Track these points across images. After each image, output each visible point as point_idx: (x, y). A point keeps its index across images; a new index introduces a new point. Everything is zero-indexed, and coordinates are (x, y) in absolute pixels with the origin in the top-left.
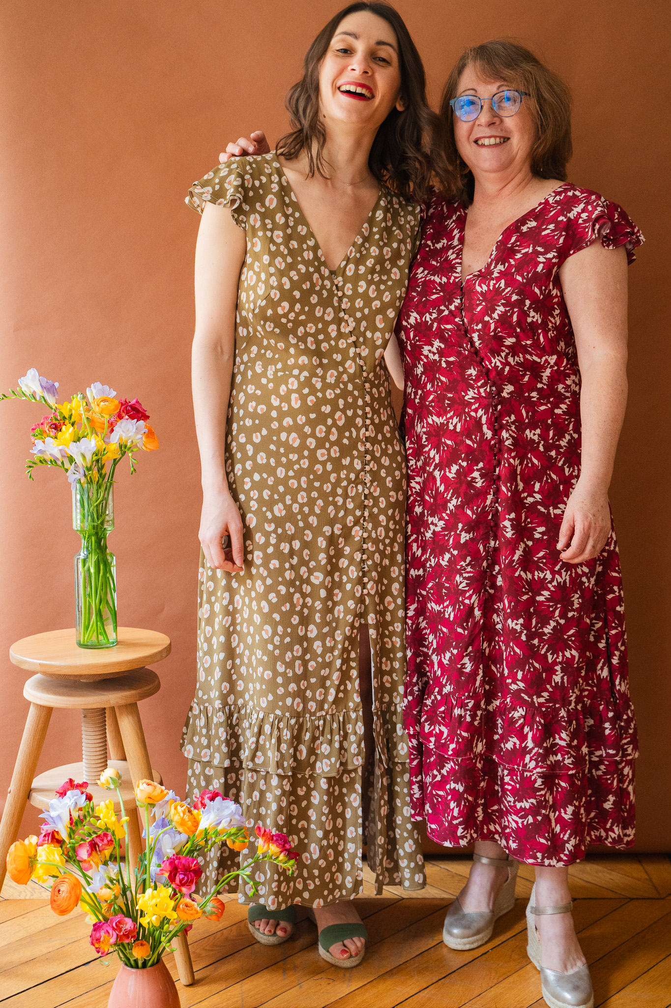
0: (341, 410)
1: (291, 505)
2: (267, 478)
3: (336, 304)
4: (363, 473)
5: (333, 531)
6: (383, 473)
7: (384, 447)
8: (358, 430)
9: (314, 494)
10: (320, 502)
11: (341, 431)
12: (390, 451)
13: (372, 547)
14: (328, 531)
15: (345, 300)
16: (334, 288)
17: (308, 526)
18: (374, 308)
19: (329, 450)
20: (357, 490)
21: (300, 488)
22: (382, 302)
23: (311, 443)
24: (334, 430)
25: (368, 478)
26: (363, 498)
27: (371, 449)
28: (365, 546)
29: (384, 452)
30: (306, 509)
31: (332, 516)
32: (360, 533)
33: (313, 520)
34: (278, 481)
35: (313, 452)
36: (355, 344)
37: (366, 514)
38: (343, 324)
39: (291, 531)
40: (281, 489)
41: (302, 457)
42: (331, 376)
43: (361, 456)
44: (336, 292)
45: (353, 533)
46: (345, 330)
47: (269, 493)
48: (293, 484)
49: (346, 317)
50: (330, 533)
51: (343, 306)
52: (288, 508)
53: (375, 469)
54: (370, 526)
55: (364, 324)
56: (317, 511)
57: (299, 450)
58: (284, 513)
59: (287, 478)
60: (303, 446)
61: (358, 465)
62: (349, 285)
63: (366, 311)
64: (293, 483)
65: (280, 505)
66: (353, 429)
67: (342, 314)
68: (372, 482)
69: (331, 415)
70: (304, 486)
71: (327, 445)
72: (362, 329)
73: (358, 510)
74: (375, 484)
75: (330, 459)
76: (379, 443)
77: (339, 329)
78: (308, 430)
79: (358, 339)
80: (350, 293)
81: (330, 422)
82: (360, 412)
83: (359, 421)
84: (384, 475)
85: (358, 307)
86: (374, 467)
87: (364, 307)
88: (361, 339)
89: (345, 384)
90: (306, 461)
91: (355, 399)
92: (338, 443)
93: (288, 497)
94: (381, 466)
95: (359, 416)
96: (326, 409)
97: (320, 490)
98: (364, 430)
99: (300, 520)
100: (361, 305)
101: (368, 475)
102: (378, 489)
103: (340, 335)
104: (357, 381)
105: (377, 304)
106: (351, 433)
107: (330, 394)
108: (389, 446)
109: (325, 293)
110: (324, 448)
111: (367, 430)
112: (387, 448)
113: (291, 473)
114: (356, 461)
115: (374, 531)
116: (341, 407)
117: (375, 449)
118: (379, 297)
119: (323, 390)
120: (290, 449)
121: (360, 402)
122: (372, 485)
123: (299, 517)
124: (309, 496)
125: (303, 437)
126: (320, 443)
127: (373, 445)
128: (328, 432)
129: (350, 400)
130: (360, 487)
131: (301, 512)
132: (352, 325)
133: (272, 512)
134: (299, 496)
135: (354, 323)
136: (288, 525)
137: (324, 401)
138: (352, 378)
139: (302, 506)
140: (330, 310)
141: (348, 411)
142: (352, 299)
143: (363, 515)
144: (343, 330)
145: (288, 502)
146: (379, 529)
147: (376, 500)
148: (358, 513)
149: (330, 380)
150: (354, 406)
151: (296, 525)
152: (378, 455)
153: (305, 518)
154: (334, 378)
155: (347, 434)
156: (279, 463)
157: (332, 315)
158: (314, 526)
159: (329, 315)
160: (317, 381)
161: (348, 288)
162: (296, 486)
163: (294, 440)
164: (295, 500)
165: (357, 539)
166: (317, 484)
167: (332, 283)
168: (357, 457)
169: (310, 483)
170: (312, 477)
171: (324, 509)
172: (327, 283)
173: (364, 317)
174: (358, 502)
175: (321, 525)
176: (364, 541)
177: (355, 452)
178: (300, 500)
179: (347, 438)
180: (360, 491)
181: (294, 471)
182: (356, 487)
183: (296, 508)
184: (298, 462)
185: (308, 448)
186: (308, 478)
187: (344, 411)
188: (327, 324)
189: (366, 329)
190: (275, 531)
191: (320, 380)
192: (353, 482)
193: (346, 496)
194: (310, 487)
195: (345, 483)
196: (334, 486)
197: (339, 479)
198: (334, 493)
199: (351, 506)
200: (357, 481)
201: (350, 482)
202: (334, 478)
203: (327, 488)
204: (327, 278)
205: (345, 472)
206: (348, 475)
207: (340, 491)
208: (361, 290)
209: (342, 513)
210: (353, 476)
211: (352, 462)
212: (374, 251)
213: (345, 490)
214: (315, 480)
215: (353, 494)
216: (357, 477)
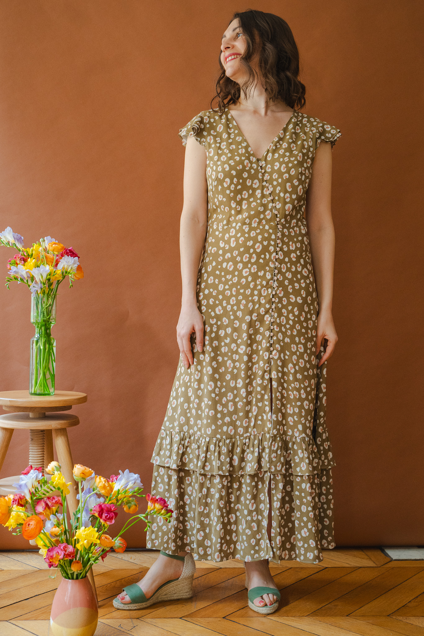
0: (259, 242)
1: (226, 307)
2: (213, 292)
3: (260, 177)
4: (271, 281)
6: (286, 283)
7: (289, 266)
8: (270, 254)
9: (240, 297)
10: (244, 302)
11: (259, 255)
12: (293, 269)
13: (277, 329)
14: (248, 319)
15: (266, 175)
16: (259, 168)
17: (236, 318)
18: (285, 178)
19: (250, 269)
20: (268, 291)
21: (232, 295)
22: (290, 175)
23: (240, 266)
24: (254, 256)
25: (275, 285)
26: (271, 297)
27: (279, 266)
28: (272, 327)
29: (288, 269)
30: (235, 308)
31: (251, 309)
32: (269, 319)
33: (239, 314)
34: (219, 293)
35: (240, 272)
36: (273, 201)
37: (273, 307)
38: (265, 189)
39: (226, 322)
40: (220, 297)
41: (234, 276)
42: (255, 223)
43: (271, 271)
44: (260, 170)
45: (265, 319)
46: (266, 192)
47: (213, 300)
48: (227, 293)
49: (267, 185)
50: (250, 320)
51: (265, 179)
52: (224, 308)
53: (281, 279)
54: (276, 315)
55: (279, 188)
56: (242, 307)
57: (233, 272)
58: (222, 312)
59: (224, 290)
60: (235, 269)
61: (269, 276)
62: (269, 166)
63: (280, 180)
65: (220, 307)
66: (267, 254)
67: (264, 183)
68: (278, 287)
69: (253, 246)
70: (234, 293)
71: (249, 265)
72: (277, 192)
73: (267, 305)
74: (281, 289)
75: (251, 274)
76: (286, 263)
77: (262, 192)
78: (238, 259)
79: (274, 198)
80: (270, 170)
81: (252, 251)
82: (273, 243)
83: (272, 249)
85: (274, 178)
86: (280, 278)
87: (278, 178)
88: (277, 198)
89: (264, 226)
90: (236, 278)
91: (270, 235)
92: (257, 263)
93: (225, 302)
94: (285, 278)
95: (272, 245)
96: (250, 243)
97: (244, 295)
98: (274, 254)
99: (232, 315)
100: (276, 177)
101: (276, 283)
102: (282, 292)
103: (263, 196)
104: (272, 223)
105: (286, 175)
106: (265, 256)
107: (253, 234)
108: (293, 266)
109: (253, 171)
110: (247, 267)
111: (277, 254)
112: (291, 268)
113: (227, 287)
114: (268, 273)
115: (278, 319)
116: (260, 240)
117: (282, 267)
118: (288, 172)
119: (249, 232)
120: (227, 272)
121: (273, 237)
122: (278, 289)
123: (231, 313)
124: (237, 299)
125: (236, 263)
126: (245, 265)
127: (281, 264)
128: (250, 257)
129: (266, 235)
130: (270, 290)
131: (232, 310)
132: (271, 189)
133: (215, 312)
134: (231, 300)
135: (272, 188)
136: (224, 319)
137: (249, 238)
138: (268, 221)
139: (232, 306)
140: (256, 181)
141: (264, 242)
142: (271, 174)
143: (270, 308)
144: (265, 193)
145: (225, 305)
146: (282, 318)
147: (280, 299)
148: (268, 306)
149: (254, 225)
150: (268, 239)
151: (229, 318)
152: (284, 271)
153: (235, 313)
154: (257, 223)
155: (263, 257)
156: (220, 282)
157: (258, 184)
158: (240, 317)
159: (255, 184)
160: (246, 227)
161: (269, 167)
162: (229, 294)
163: (230, 267)
164: (228, 303)
165: (267, 322)
166: (242, 291)
167: (258, 165)
168: (268, 271)
169: (238, 291)
170: (239, 287)
171: (246, 306)
172: (255, 166)
173: (279, 184)
174: (268, 299)
175: (244, 316)
176: (272, 324)
177: (267, 268)
178: (231, 303)
179: (262, 259)
180: (269, 293)
181: (229, 285)
182: (267, 290)
183: (229, 308)
184: (231, 279)
185: (238, 270)
186: (237, 288)
187: (261, 243)
188: (254, 190)
189: (280, 192)
190: (216, 324)
191: (248, 226)
192: (265, 287)
193: (260, 295)
194: (238, 293)
195: (259, 287)
196: (253, 290)
197: (256, 286)
198: (252, 295)
199: (263, 302)
200: (268, 286)
201: (262, 286)
202: (253, 285)
203: (248, 292)
204: (255, 163)
205: (260, 280)
206: (261, 282)
207: (256, 292)
208: (276, 168)
209: (257, 306)
210: (264, 283)
211: (265, 274)
212: (285, 145)
213: (260, 291)
214: (241, 289)
215: (265, 294)
216: (268, 283)
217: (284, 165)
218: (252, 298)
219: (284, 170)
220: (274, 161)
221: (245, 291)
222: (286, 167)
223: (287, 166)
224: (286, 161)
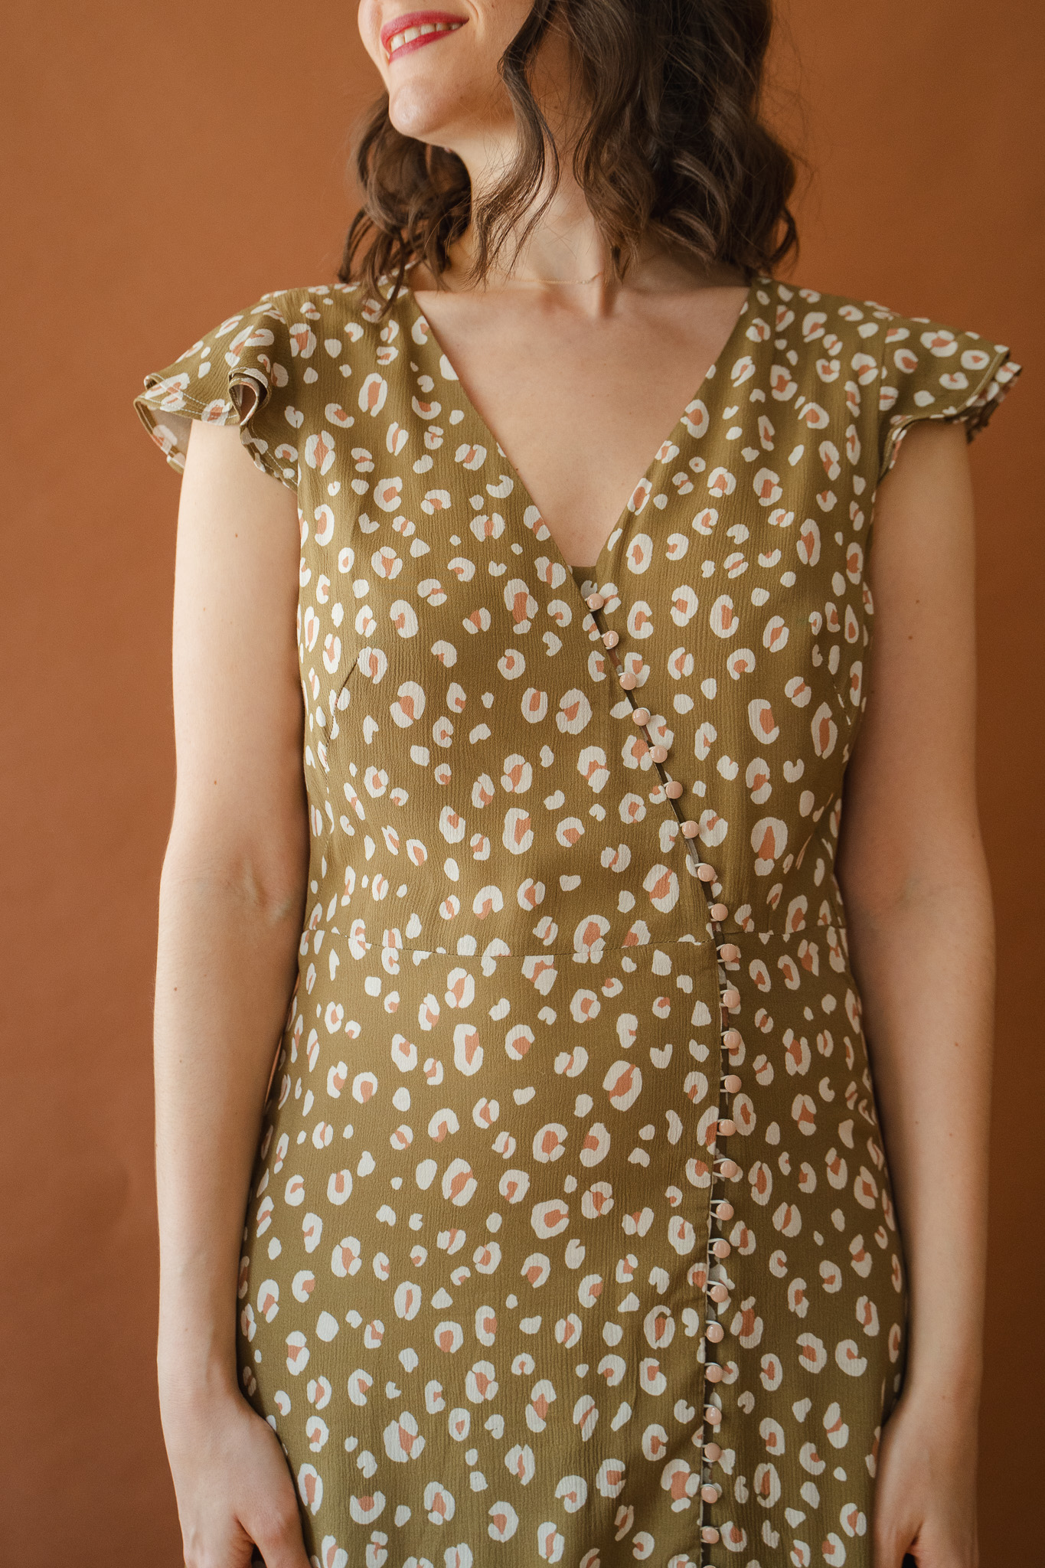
0: (626, 1055)
1: (443, 1416)
2: (362, 1327)
3: (598, 676)
4: (699, 1267)
5: (592, 1491)
6: (777, 1265)
7: (785, 1169)
8: (690, 1115)
9: (524, 1363)
10: (545, 1391)
11: (624, 1129)
12: (808, 1186)
13: (737, 1539)
14: (573, 1496)
15: (631, 658)
16: (588, 622)
17: (503, 1485)
18: (736, 676)
19: (574, 1201)
20: (680, 1326)
21: (472, 1350)
22: (760, 652)
23: (513, 1186)
24: (598, 1131)
25: (722, 1283)
26: (701, 1357)
27: (736, 1179)
28: (709, 1534)
29: (786, 1190)
30: (496, 1425)
31: (586, 1434)
32: (692, 1484)
33: (521, 1461)
34: (400, 1334)
35: (518, 1216)
36: (679, 808)
37: (713, 1414)
38: (631, 741)
39: (442, 1511)
40: (409, 1359)
41: (479, 1237)
42: (589, 939)
43: (697, 1208)
44: (595, 636)
45: (666, 1483)
46: (637, 759)
47: (369, 1381)
48: (448, 1336)
49: (639, 716)
50: (581, 1500)
51: (625, 680)
52: (434, 1428)
53: (751, 1248)
54: (728, 1460)
55: (706, 733)
56: (536, 1423)
57: (471, 1219)
58: (418, 1446)
59: (429, 1316)
60: (488, 1199)
61: (682, 1238)
62: (641, 607)
63: (709, 688)
64: (450, 1334)
65: (408, 1422)
66: (672, 1116)
67: (622, 709)
68: (736, 1297)
69: (591, 1080)
70: (486, 1338)
71: (570, 1184)
72: (701, 752)
73: (681, 1404)
74: (748, 1304)
75: (579, 1227)
76: (770, 1155)
77: (614, 761)
78: (505, 1144)
79: (686, 790)
80: (646, 631)
81: (584, 1105)
82: (699, 1052)
83: (697, 1084)
84: (778, 1271)
85: (675, 674)
86: (744, 1242)
87: (699, 675)
88: (699, 789)
89: (644, 960)
90: (495, 1250)
91: (683, 1005)
92: (614, 1169)
93: (433, 1387)
94: (770, 1239)
95: (697, 1066)
96: (573, 1063)
97: (542, 1345)
98: (712, 1114)
99: (476, 1468)
100: (689, 668)
101: (722, 1272)
102: (759, 1324)
103: (622, 781)
104: (688, 938)
105: (744, 657)
106: (662, 1127)
107: (584, 1006)
108: (806, 1168)
109: (554, 643)
110: (559, 1193)
111: (726, 1113)
112: (796, 1176)
113: (442, 1300)
114: (676, 1222)
115: (741, 1480)
116: (627, 1041)
117: (753, 1178)
118: (750, 635)
119: (560, 998)
120: (442, 1215)
121: (701, 1015)
122: (735, 1307)
123: (472, 1457)
124: (503, 1375)
125: (489, 1169)
126: (545, 1184)
127: (745, 1166)
128: (578, 1138)
129: (661, 1010)
130: (690, 1318)
131: (478, 1436)
132: (664, 740)
133: (378, 1450)
134: (470, 1380)
135: (669, 735)
136: (433, 1489)
137: (564, 1035)
138: (665, 930)
139: (479, 1413)
140: (574, 696)
141: (654, 1053)
142: (654, 653)
143: (700, 1420)
144: (630, 762)
145: (434, 1406)
146: (761, 1469)
147: (749, 1363)
148: (683, 1413)
149: (588, 952)
150: (677, 1031)
151: (460, 1489)
152: (761, 1199)
153: (493, 1454)
154: (600, 943)
155: (647, 1133)
156: (401, 1269)
157: (585, 715)
158: (525, 1481)
159: (571, 713)
160: (540, 968)
161: (640, 614)
162: (457, 1342)
163: (458, 1184)
164: (454, 1396)
165: (680, 1505)
166: (530, 1325)
167: (580, 608)
168: (680, 1211)
169: (506, 1324)
170: (512, 1302)
171: (558, 1414)
172: (561, 610)
173: (705, 710)
174: (683, 1371)
176: (708, 1514)
177: (674, 1193)
178: (473, 1395)
179: (645, 1145)
180: (691, 1331)
181: (451, 1289)
182: (677, 1314)
183: (460, 1426)
184: (465, 1257)
185: (502, 1206)
186: (500, 1308)
187: (637, 1056)
189: (716, 751)
191: (549, 960)
192: (664, 1300)
193: (635, 1348)
194: (510, 1340)
195: (630, 1304)
196: (594, 1321)
197: (609, 1294)
198: (593, 1348)
199: (656, 1385)
200: (679, 1296)
201: (650, 1298)
202: (592, 1291)
203: (569, 1331)
204: (561, 593)
205: (633, 1261)
206: (641, 1274)
207: (613, 1334)
208: (681, 619)
209: (623, 1414)
210: (659, 1278)
211: (659, 1228)
212: (721, 483)
213: (634, 1326)
214: (523, 1311)
215: (665, 1341)
216: (678, 1279)
217: (725, 601)
218: (593, 1368)
219: (726, 625)
220: (664, 575)
221: (547, 1328)
222: (735, 612)
223: (742, 605)
224: (733, 575)
